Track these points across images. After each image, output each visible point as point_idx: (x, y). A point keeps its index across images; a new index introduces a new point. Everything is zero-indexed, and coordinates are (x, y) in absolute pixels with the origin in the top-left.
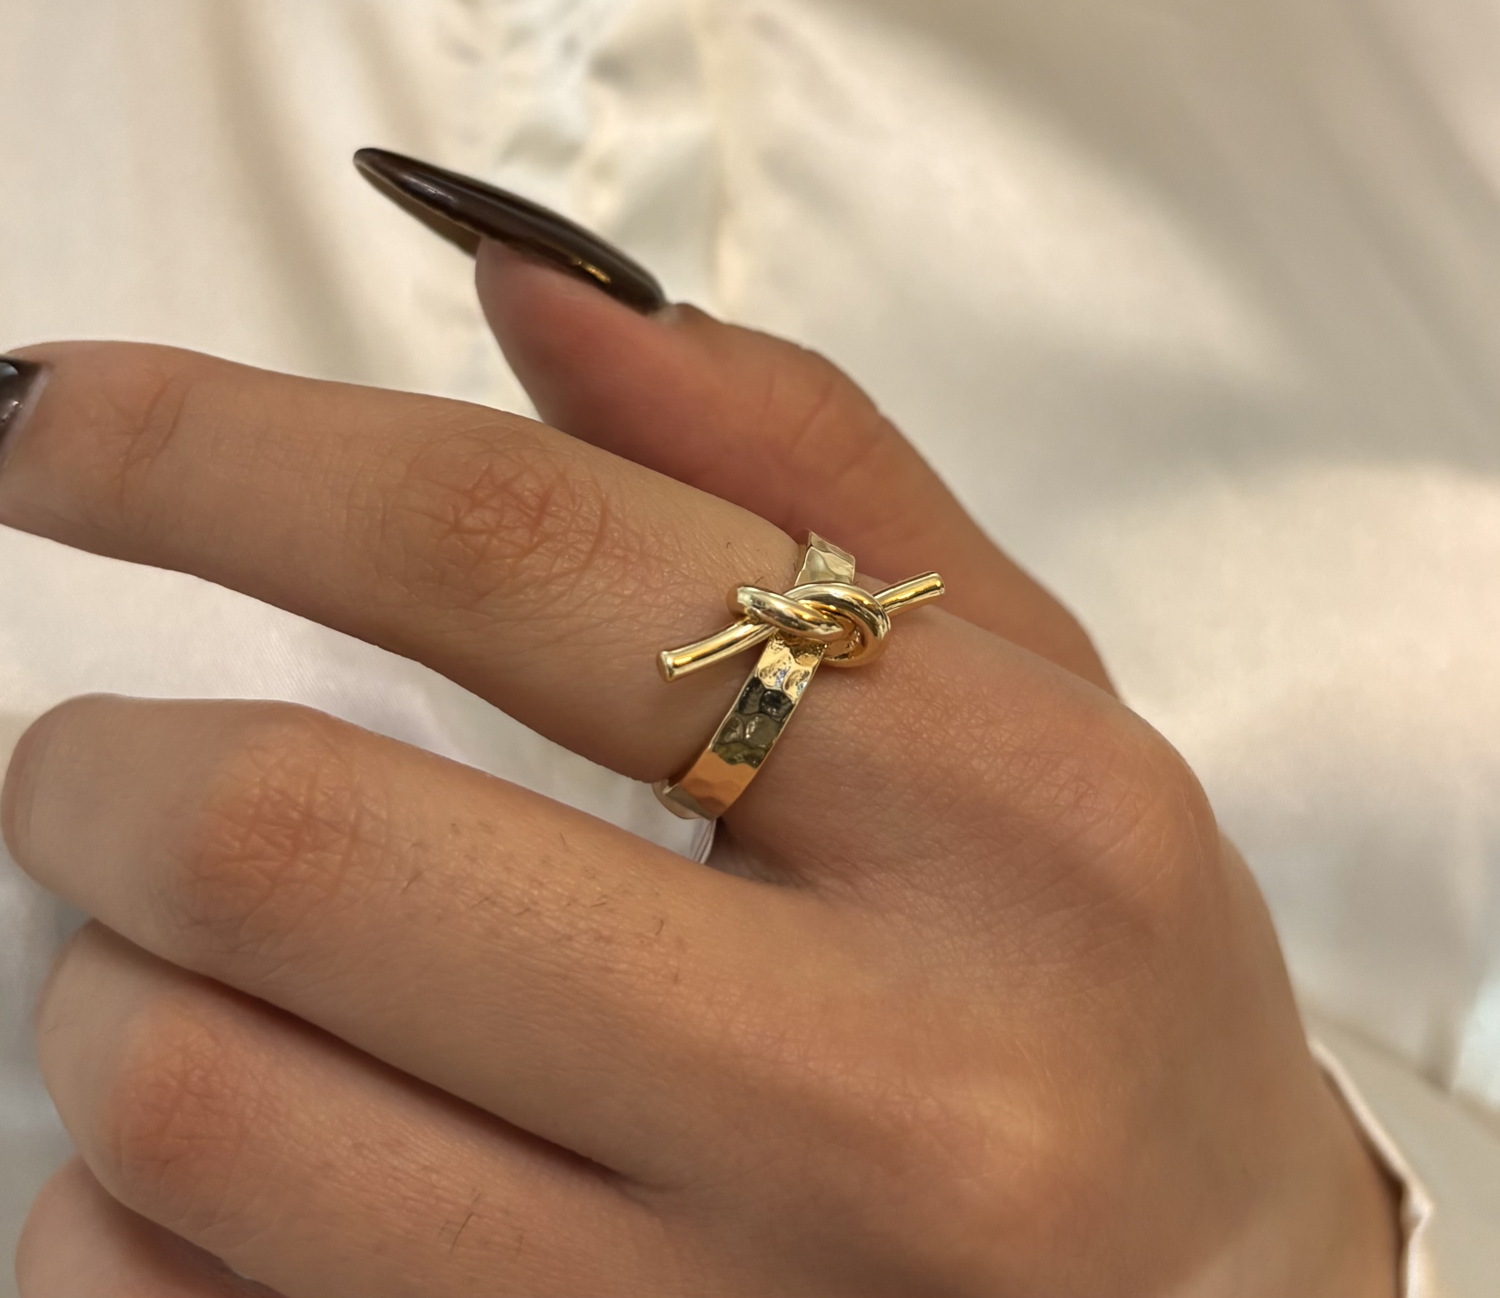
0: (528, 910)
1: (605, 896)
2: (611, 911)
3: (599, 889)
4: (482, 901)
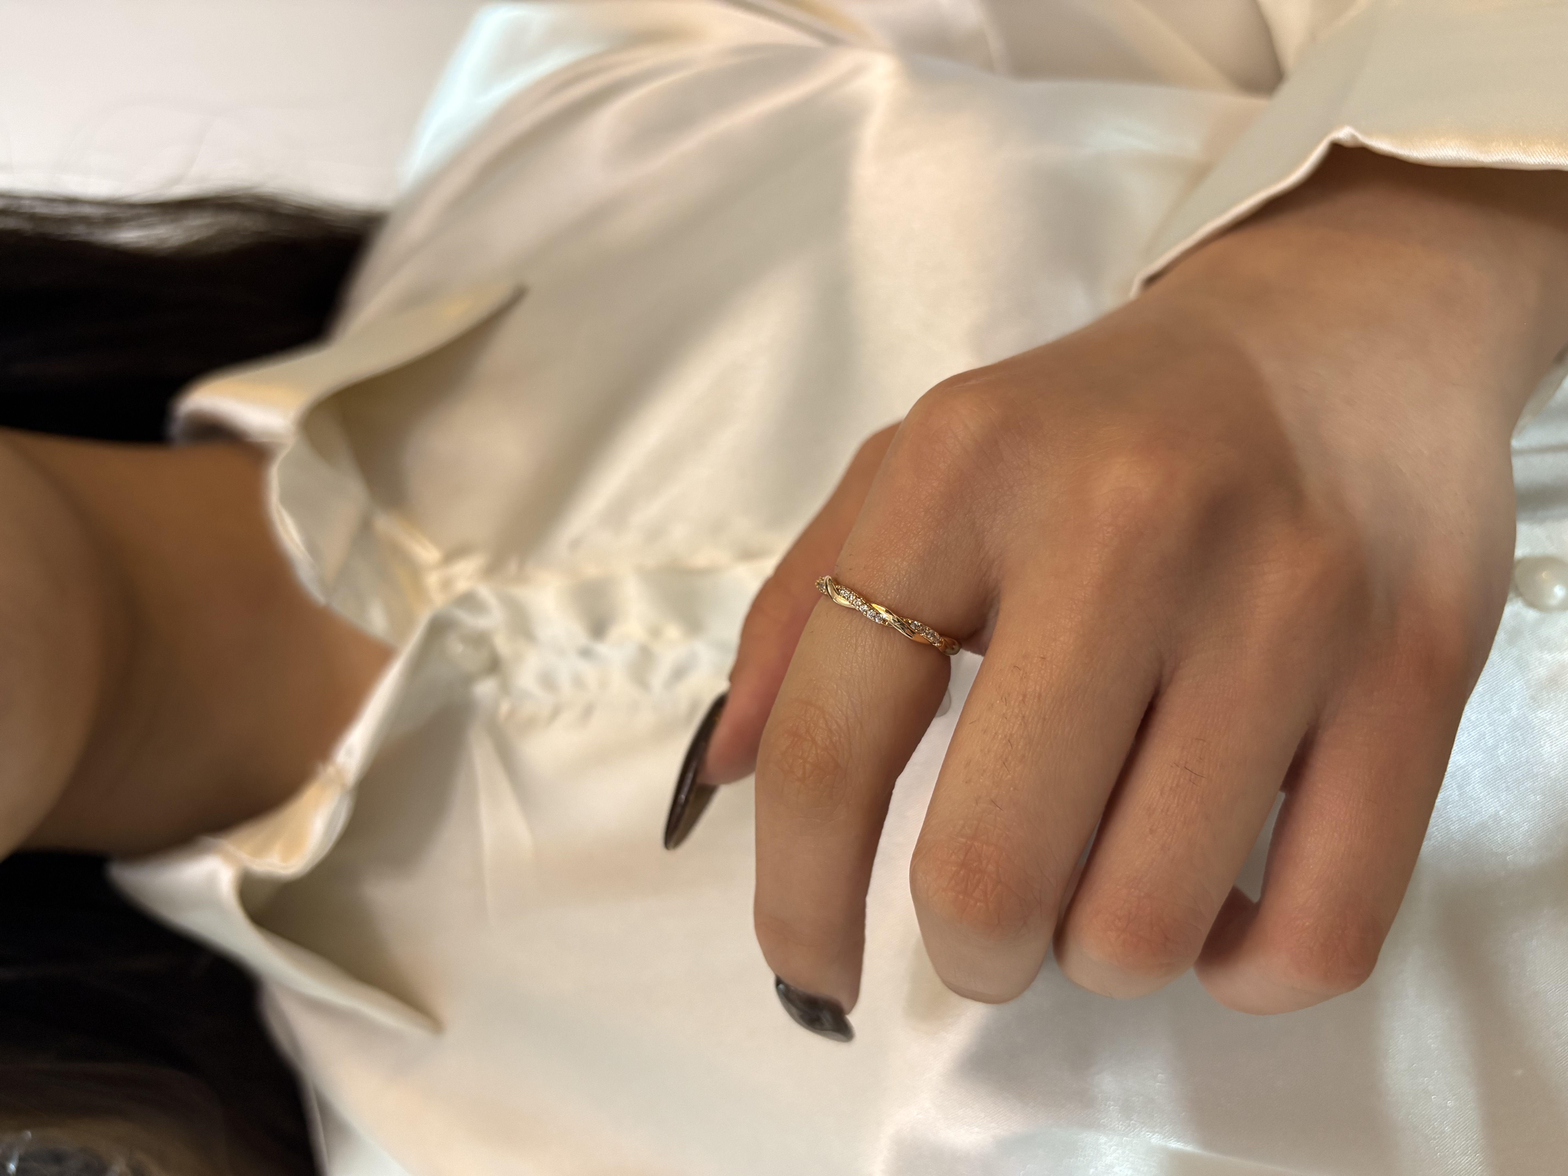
3: (998, 702)
4: (1005, 766)
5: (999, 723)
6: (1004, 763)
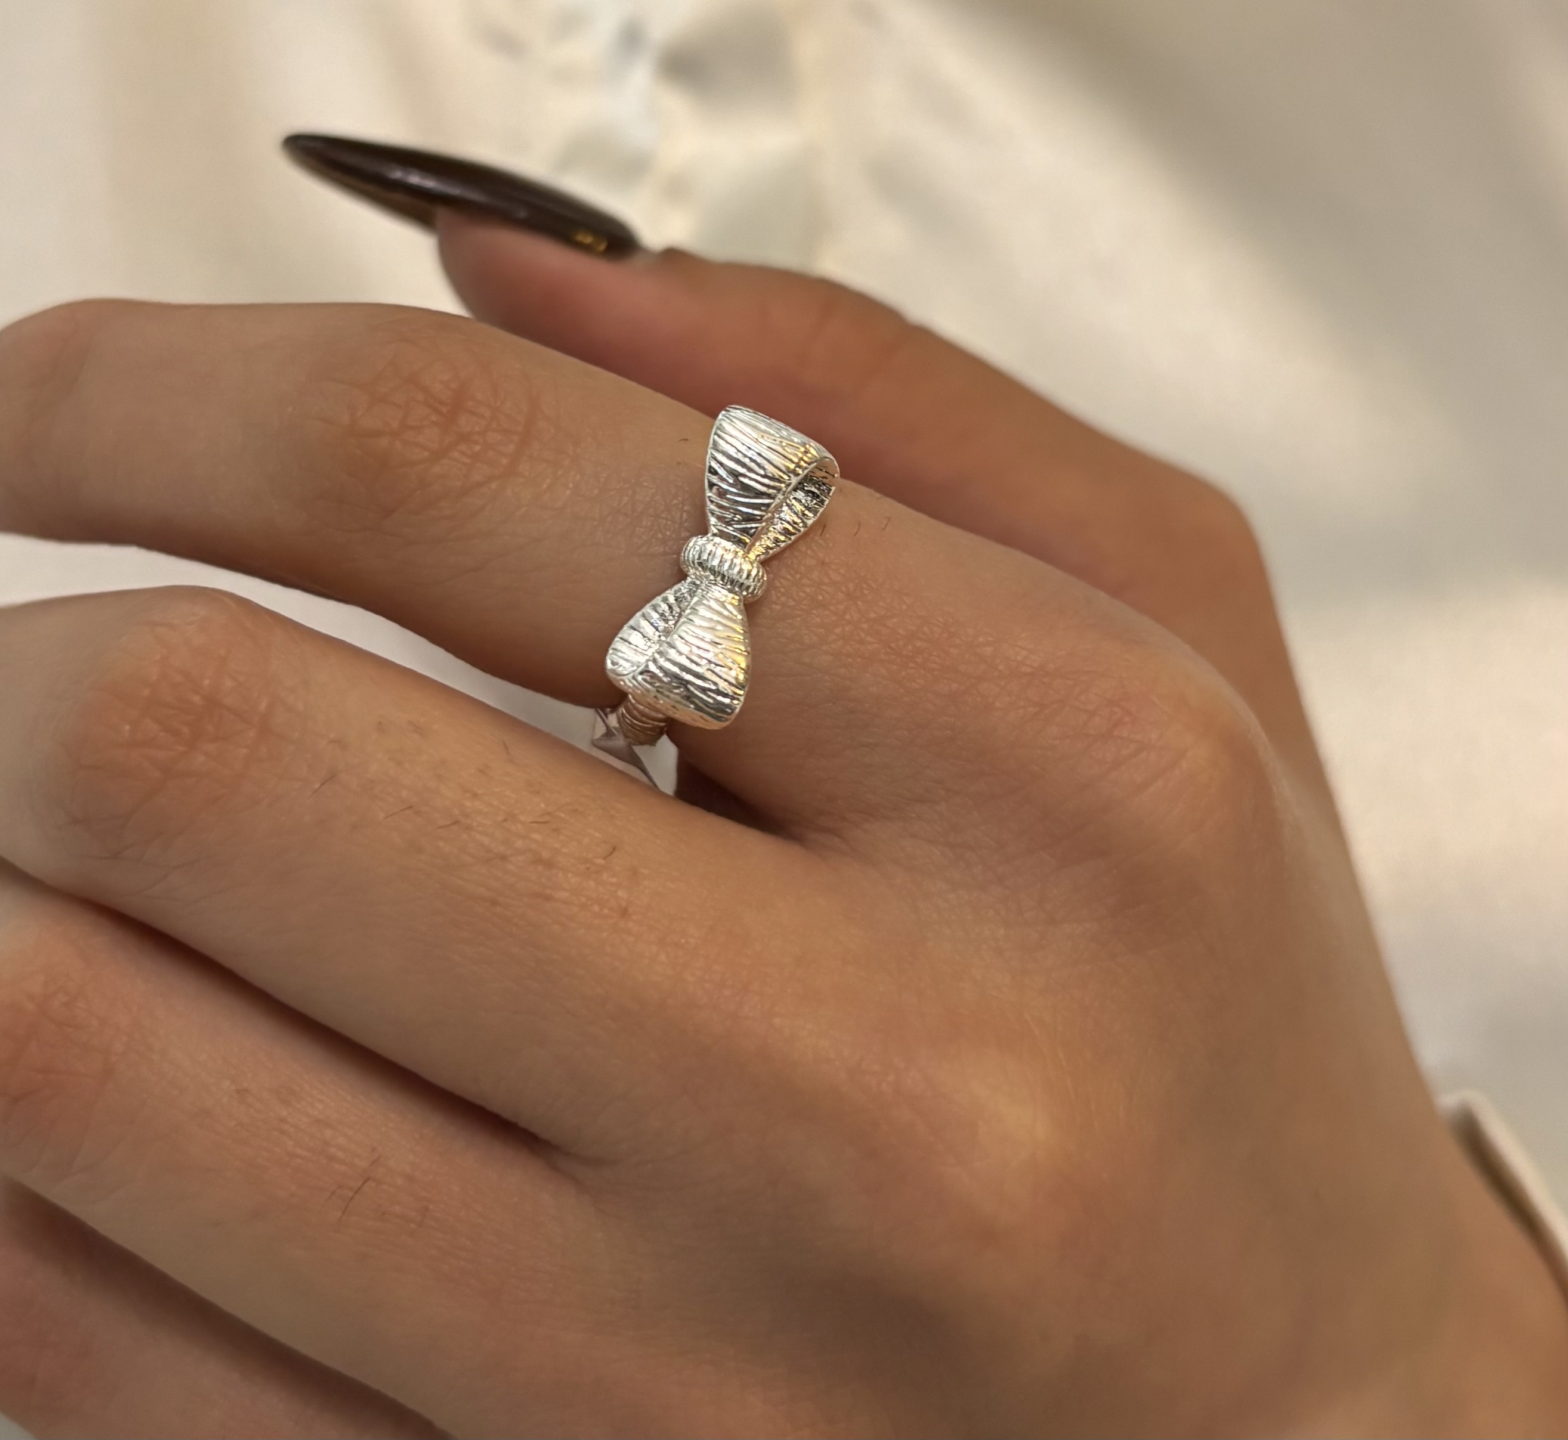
0: (456, 822)
2: (555, 830)
4: (404, 810)
5: (495, 803)
6: (411, 807)
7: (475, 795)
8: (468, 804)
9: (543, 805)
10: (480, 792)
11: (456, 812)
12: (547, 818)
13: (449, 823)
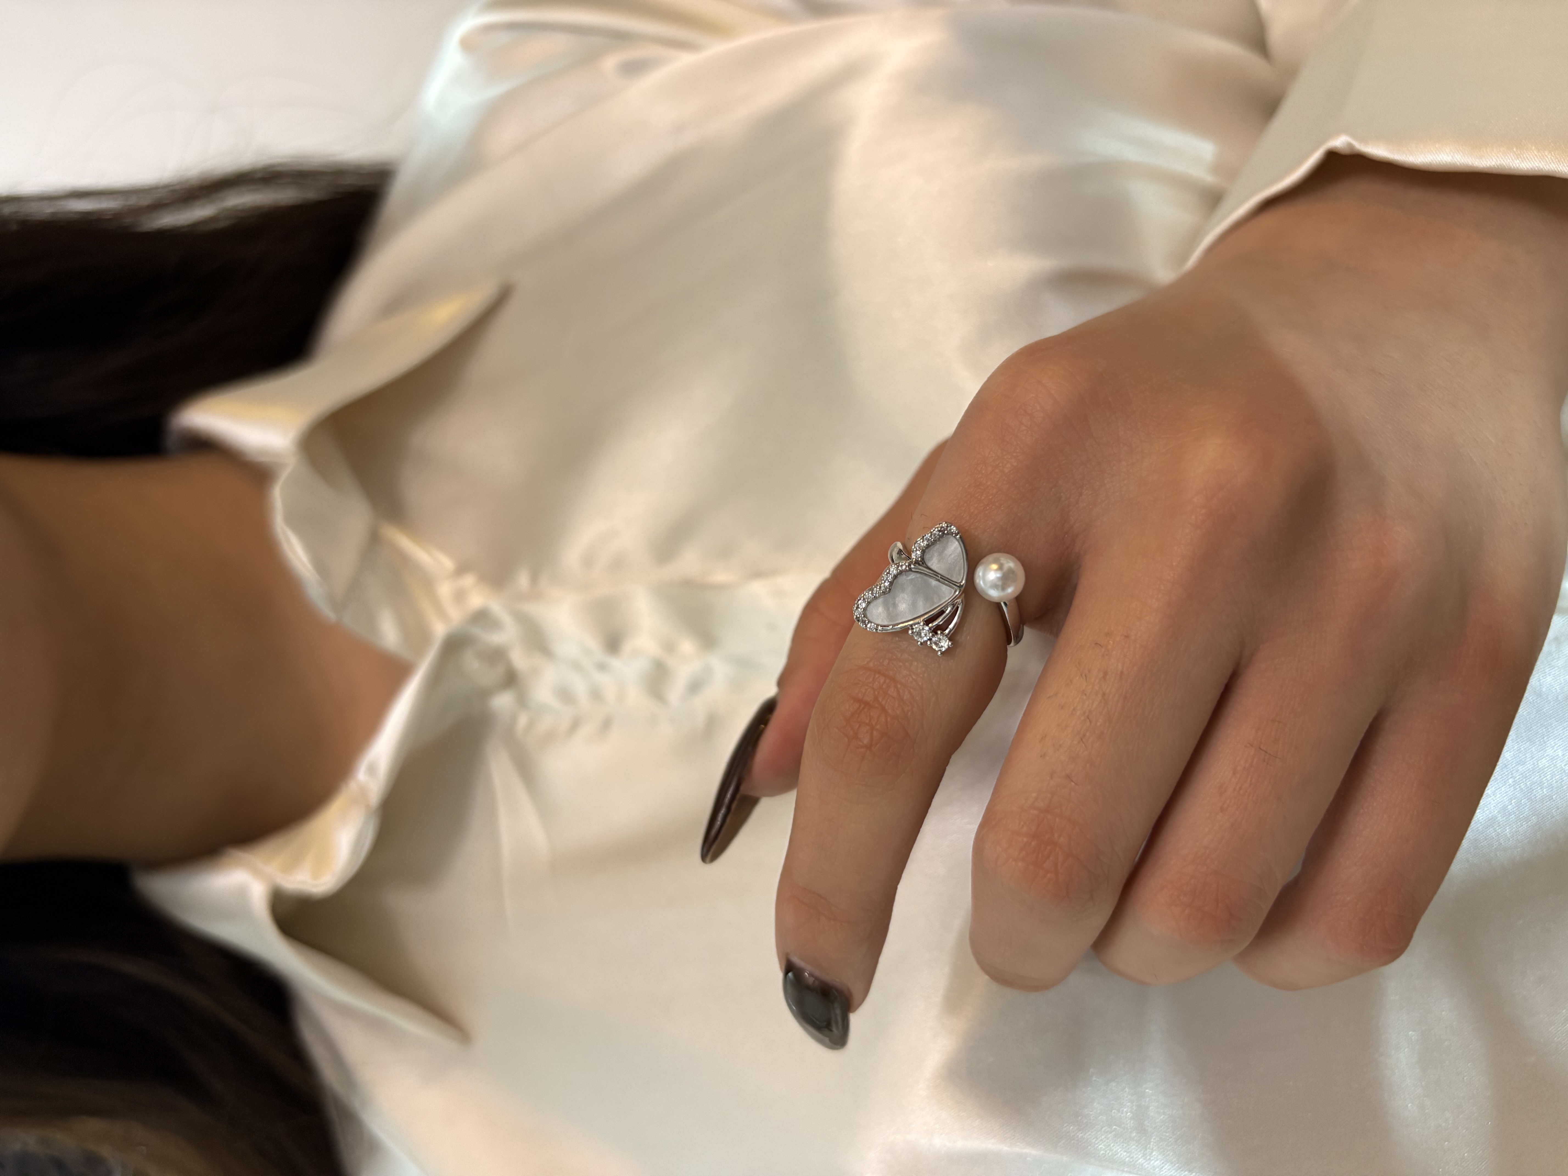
0: (1088, 717)
1: (1081, 675)
2: (1089, 671)
4: (1083, 742)
5: (1078, 699)
6: (1082, 739)
7: (1074, 709)
8: (1078, 713)
9: (1077, 678)
10: (1072, 708)
11: (1083, 718)
12: (1083, 675)
13: (1088, 720)
